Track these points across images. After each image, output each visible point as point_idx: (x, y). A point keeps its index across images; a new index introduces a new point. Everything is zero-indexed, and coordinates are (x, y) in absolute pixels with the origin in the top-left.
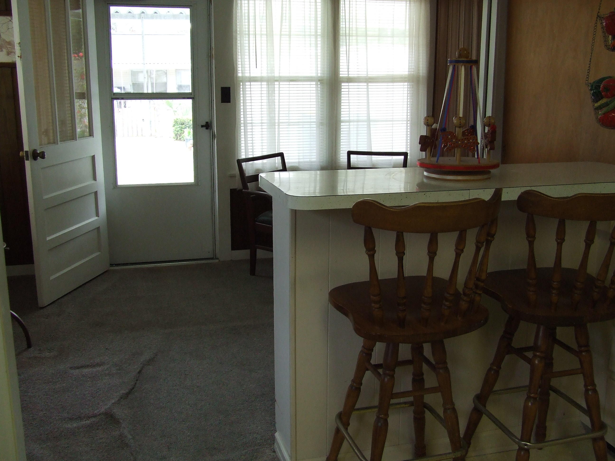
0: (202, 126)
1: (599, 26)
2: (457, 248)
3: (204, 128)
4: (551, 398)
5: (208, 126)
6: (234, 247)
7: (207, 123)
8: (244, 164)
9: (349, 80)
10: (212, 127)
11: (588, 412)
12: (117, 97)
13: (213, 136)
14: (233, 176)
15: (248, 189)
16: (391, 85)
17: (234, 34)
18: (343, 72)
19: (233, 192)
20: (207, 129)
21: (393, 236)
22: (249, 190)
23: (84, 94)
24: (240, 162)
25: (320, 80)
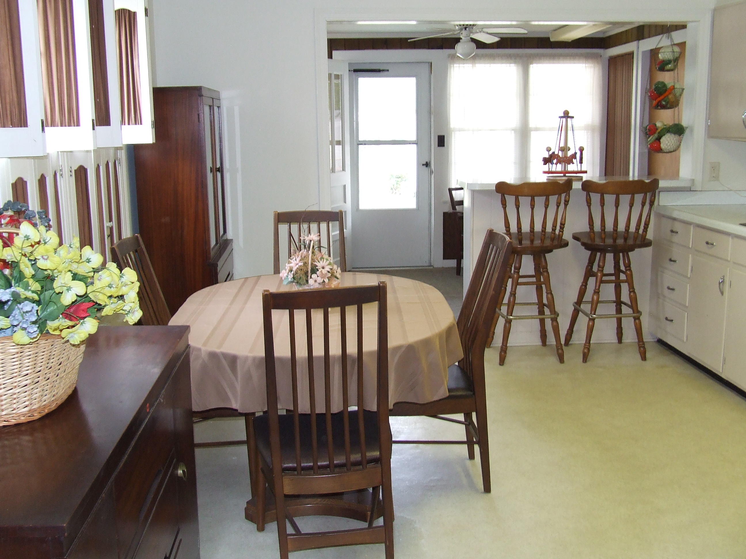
0: (423, 165)
1: (647, 96)
2: (545, 204)
3: (425, 166)
4: (622, 308)
5: (427, 165)
6: (445, 258)
7: (427, 162)
8: (454, 192)
9: (537, 129)
10: (430, 165)
11: (631, 307)
12: (361, 143)
13: (431, 172)
14: (445, 203)
15: (456, 209)
16: (561, 133)
17: (448, 96)
18: (532, 124)
19: (446, 215)
20: (427, 166)
21: (513, 198)
22: (457, 211)
23: (340, 141)
24: (450, 190)
25: (514, 130)
